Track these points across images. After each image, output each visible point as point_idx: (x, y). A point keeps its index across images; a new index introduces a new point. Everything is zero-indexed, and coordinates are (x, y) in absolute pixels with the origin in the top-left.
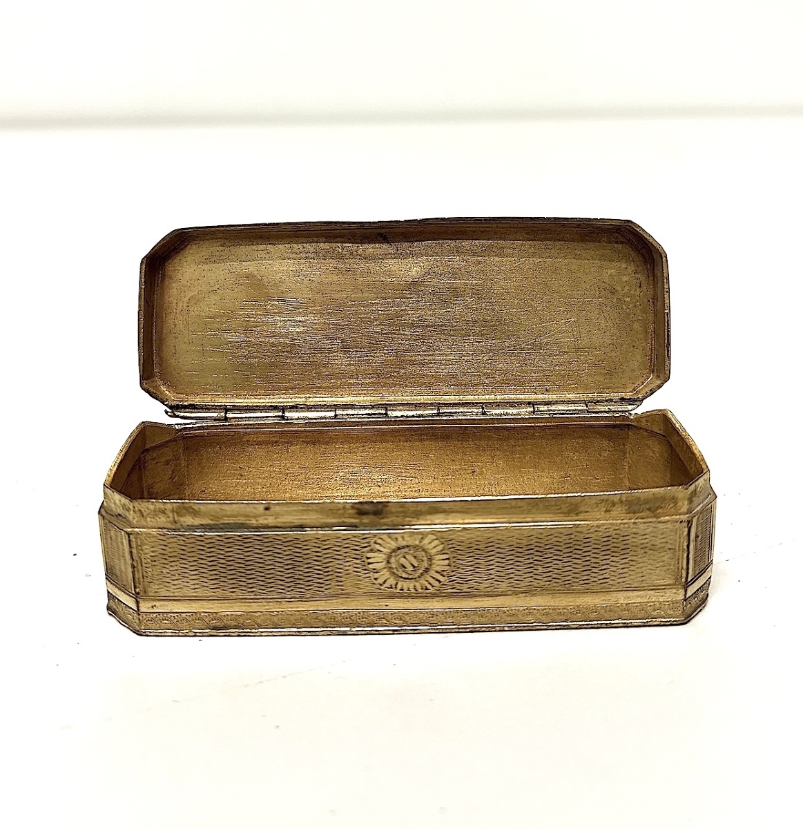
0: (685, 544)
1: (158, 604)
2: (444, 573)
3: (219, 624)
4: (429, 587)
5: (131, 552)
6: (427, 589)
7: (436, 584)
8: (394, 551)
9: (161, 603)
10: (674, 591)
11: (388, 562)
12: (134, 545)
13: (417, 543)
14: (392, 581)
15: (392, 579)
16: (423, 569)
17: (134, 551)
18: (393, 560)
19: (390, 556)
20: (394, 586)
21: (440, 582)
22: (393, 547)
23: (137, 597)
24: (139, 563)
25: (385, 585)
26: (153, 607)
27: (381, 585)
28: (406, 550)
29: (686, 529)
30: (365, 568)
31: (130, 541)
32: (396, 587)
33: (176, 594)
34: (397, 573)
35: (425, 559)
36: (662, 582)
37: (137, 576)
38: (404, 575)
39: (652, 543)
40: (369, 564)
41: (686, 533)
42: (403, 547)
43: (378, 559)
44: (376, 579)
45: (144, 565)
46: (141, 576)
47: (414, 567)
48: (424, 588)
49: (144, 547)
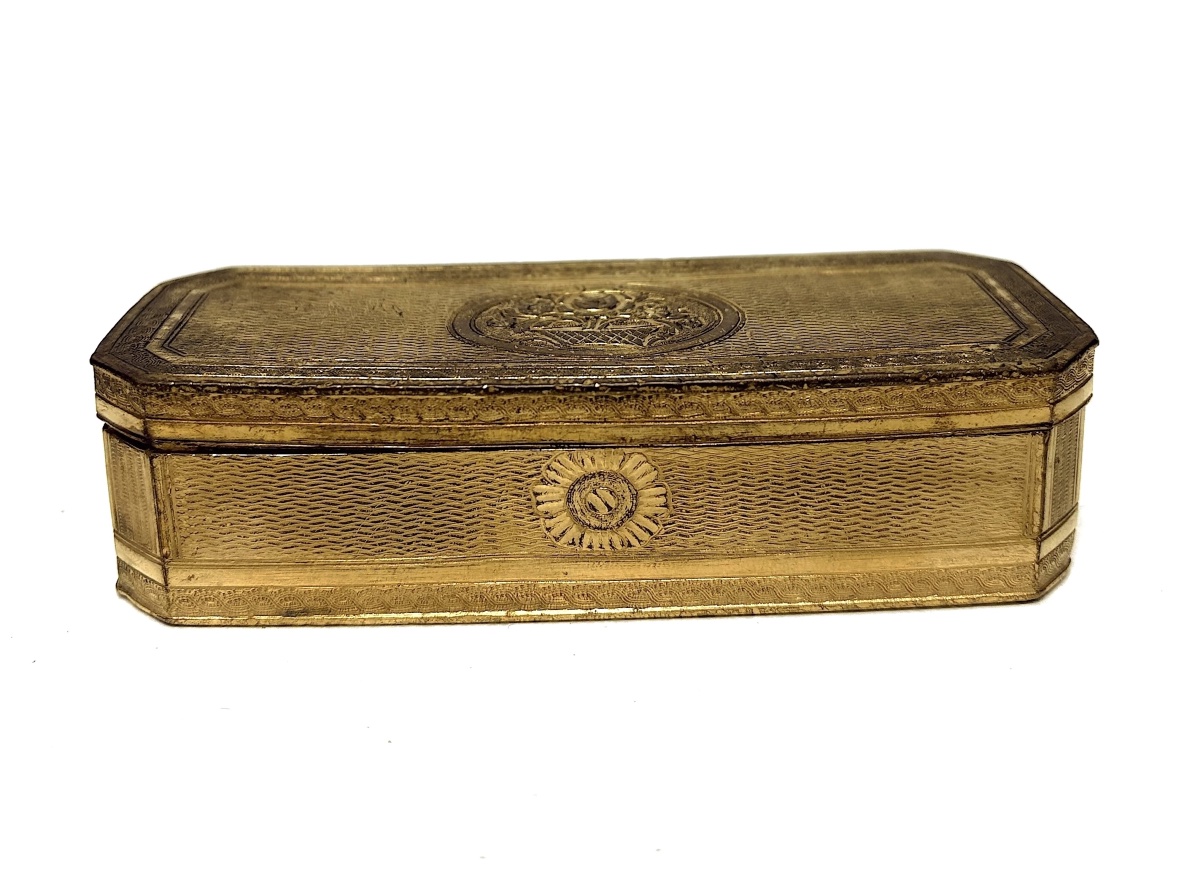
0: (1040, 470)
1: (197, 573)
2: (658, 519)
3: (296, 607)
4: (634, 541)
5: (154, 487)
6: (630, 545)
7: (646, 537)
8: (578, 481)
9: (203, 572)
10: (1021, 547)
11: (569, 500)
12: (159, 475)
13: (615, 468)
14: (574, 532)
15: (574, 529)
16: (624, 511)
17: (160, 485)
18: (576, 496)
19: (571, 491)
20: (577, 541)
21: (651, 534)
22: (578, 477)
23: (164, 563)
24: (168, 505)
25: (564, 540)
26: (190, 578)
27: (557, 539)
28: (597, 480)
29: (1042, 447)
30: (531, 511)
31: (152, 468)
32: (581, 543)
33: (227, 557)
34: (583, 518)
35: (627, 494)
36: (1002, 533)
37: (163, 528)
38: (594, 522)
39: (988, 468)
40: (538, 503)
41: (1041, 452)
42: (593, 476)
43: (552, 497)
44: (548, 529)
45: (176, 509)
46: (171, 528)
47: (610, 508)
48: (626, 543)
49: (176, 480)
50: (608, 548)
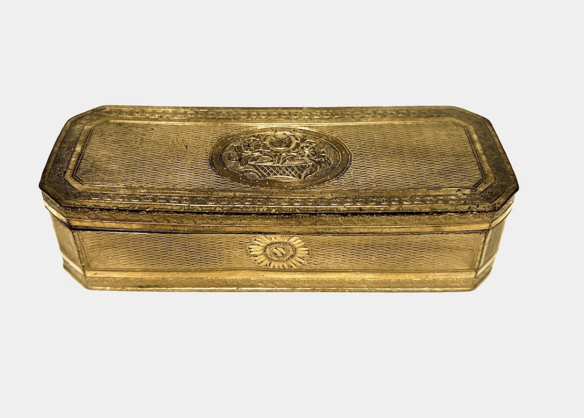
0: (481, 246)
1: (98, 272)
2: (305, 259)
3: (143, 284)
4: (293, 265)
5: (76, 243)
6: (291, 267)
7: (299, 264)
8: (268, 245)
9: (101, 272)
10: (469, 273)
11: (265, 251)
12: (77, 238)
13: (286, 241)
14: (267, 262)
15: (267, 261)
16: (289, 255)
17: (78, 242)
18: (268, 250)
19: (266, 248)
20: (268, 265)
21: (301, 263)
22: (268, 243)
23: (84, 269)
24: (82, 249)
25: (262, 264)
26: (95, 274)
27: (259, 264)
28: (277, 244)
29: (484, 238)
30: (247, 254)
31: (74, 236)
32: (270, 265)
33: (112, 267)
34: (271, 257)
35: (291, 250)
36: (460, 268)
37: (81, 257)
38: (275, 259)
39: (457, 246)
40: (251, 252)
41: (483, 240)
42: (276, 243)
43: (256, 250)
44: (255, 261)
45: (86, 251)
46: (85, 257)
47: (283, 254)
48: (290, 266)
49: (85, 240)
50: (282, 268)
